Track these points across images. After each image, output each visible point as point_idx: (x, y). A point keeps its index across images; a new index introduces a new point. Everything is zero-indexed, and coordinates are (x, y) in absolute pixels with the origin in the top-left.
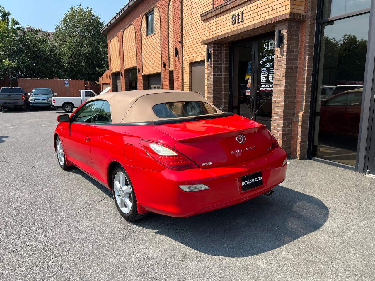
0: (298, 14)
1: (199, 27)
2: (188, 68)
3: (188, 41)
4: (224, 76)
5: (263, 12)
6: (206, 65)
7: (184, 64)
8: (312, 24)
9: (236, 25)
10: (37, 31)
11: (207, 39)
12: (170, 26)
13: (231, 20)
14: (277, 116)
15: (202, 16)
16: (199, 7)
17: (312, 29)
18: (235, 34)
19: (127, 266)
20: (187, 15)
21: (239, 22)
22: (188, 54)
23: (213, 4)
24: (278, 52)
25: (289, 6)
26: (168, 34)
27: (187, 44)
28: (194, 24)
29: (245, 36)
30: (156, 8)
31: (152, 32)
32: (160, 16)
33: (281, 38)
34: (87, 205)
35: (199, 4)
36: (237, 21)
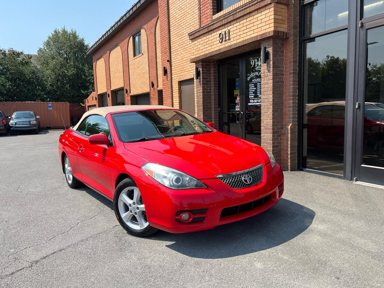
0: (281, 32)
1: (187, 46)
2: (178, 86)
3: (176, 60)
4: (213, 93)
5: (249, 30)
6: (195, 83)
7: (173, 83)
8: (295, 41)
9: (224, 43)
10: (19, 54)
11: (196, 58)
12: (158, 47)
13: (218, 39)
14: (267, 129)
15: (190, 35)
16: (186, 27)
17: (295, 46)
18: (223, 51)
19: (125, 276)
20: (175, 35)
21: (226, 40)
22: (177, 73)
23: (200, 24)
24: (265, 67)
25: (273, 25)
26: (156, 54)
27: (175, 62)
28: (182, 44)
29: (232, 54)
30: (143, 30)
31: (139, 53)
32: (147, 37)
33: (267, 55)
34: (79, 222)
35: (186, 24)
36: (224, 40)
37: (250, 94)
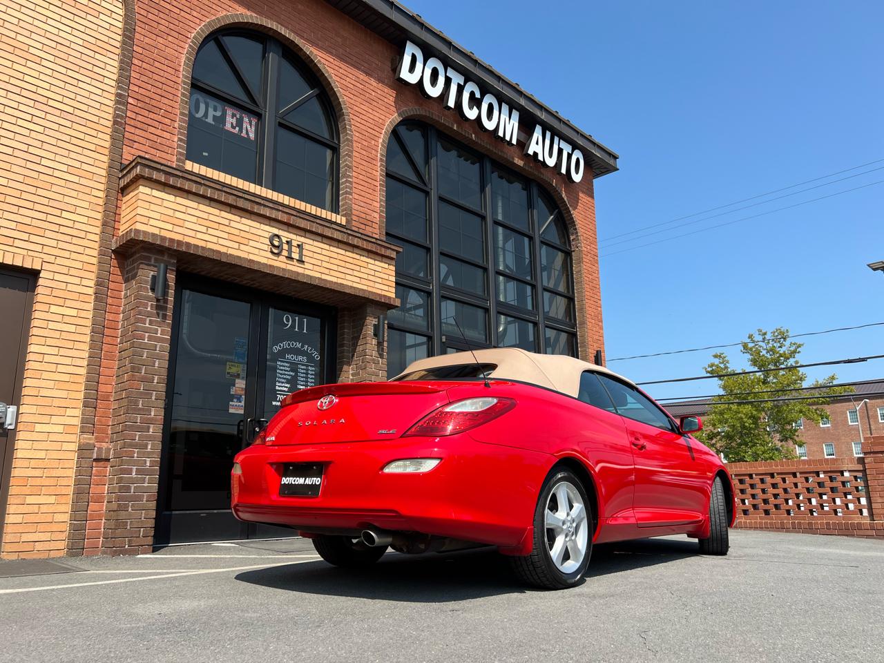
9: (282, 258)
21: (293, 259)
24: (374, 347)
25: (393, 290)
36: (285, 253)
37: (280, 382)
